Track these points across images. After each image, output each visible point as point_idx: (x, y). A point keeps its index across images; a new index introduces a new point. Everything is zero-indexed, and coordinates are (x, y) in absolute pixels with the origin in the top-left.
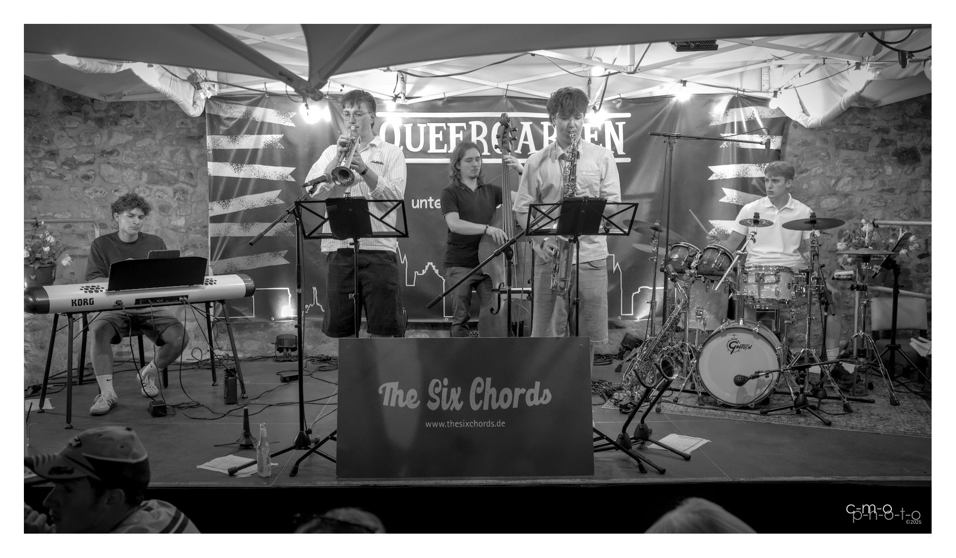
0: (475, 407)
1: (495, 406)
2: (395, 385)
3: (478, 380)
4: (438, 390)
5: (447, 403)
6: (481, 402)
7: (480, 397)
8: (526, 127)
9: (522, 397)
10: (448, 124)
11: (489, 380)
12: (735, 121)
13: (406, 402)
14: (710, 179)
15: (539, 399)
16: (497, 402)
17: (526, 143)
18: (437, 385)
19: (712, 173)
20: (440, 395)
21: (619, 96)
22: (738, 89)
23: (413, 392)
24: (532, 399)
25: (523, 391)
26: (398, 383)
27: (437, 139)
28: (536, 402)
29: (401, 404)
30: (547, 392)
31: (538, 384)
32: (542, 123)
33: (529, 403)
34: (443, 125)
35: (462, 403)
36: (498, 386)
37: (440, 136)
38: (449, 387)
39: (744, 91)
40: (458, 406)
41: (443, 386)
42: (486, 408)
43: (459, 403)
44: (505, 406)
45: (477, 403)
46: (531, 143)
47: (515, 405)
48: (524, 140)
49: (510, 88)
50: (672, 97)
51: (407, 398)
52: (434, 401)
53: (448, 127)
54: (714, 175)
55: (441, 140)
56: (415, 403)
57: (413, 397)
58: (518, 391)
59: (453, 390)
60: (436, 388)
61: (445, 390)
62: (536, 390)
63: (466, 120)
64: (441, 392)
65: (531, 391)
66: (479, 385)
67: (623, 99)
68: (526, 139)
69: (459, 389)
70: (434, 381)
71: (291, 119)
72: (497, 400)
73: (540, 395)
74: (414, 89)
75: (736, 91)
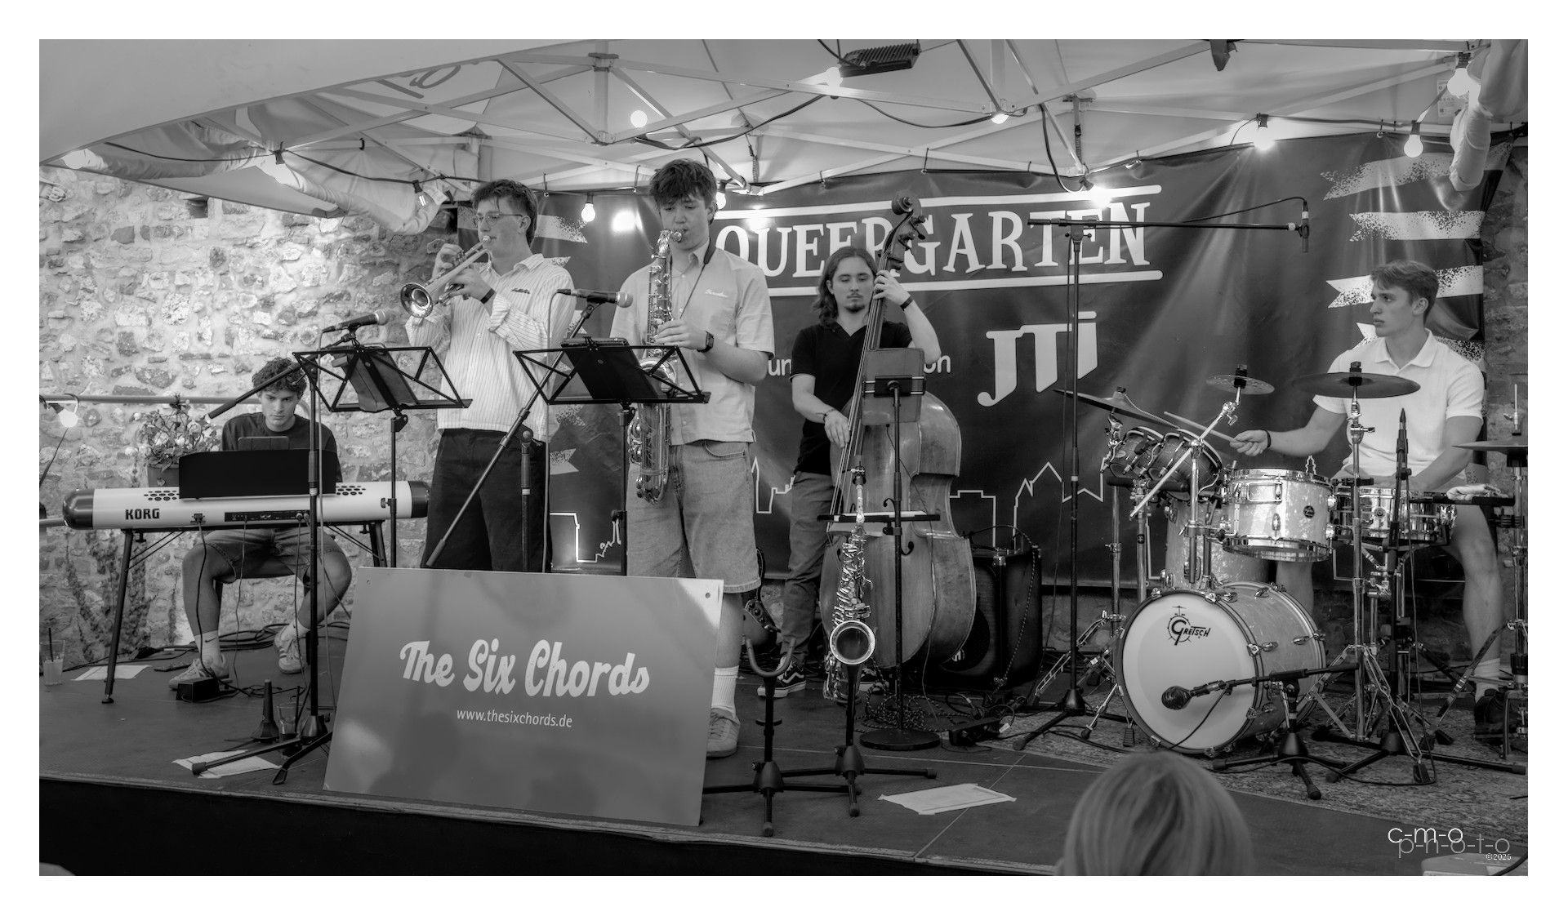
0: (531, 690)
1: (561, 691)
2: (423, 646)
3: (543, 644)
4: (482, 658)
5: (493, 679)
6: (542, 681)
7: (541, 674)
8: (962, 222)
9: (604, 678)
10: (829, 226)
11: (558, 646)
12: (1380, 185)
13: (435, 676)
14: (1333, 305)
15: (629, 685)
16: (565, 684)
17: (962, 251)
18: (482, 650)
19: (1336, 293)
20: (483, 666)
21: (1135, 155)
22: (1382, 123)
23: (447, 659)
24: (618, 683)
25: (607, 667)
26: (427, 643)
27: (809, 253)
28: (624, 689)
29: (428, 679)
30: (643, 672)
31: (631, 657)
32: (991, 214)
33: (614, 690)
34: (820, 227)
35: (514, 681)
36: (570, 657)
37: (814, 247)
38: (499, 654)
39: (1394, 125)
40: (507, 687)
41: (491, 652)
42: (547, 693)
43: (510, 682)
44: (576, 692)
45: (536, 684)
46: (970, 251)
47: (592, 693)
48: (959, 248)
49: (931, 154)
50: (1242, 147)
51: (437, 668)
52: (474, 675)
53: (827, 231)
54: (1341, 298)
55: (815, 253)
56: (447, 677)
57: (445, 667)
58: (600, 668)
59: (504, 659)
60: (480, 654)
61: (493, 658)
62: (625, 669)
63: (857, 217)
64: (486, 661)
65: (619, 669)
66: (542, 653)
67: (1143, 159)
68: (961, 245)
69: (513, 658)
70: (479, 643)
71: (581, 230)
72: (565, 683)
73: (632, 678)
74: (773, 169)
75: (1378, 127)
